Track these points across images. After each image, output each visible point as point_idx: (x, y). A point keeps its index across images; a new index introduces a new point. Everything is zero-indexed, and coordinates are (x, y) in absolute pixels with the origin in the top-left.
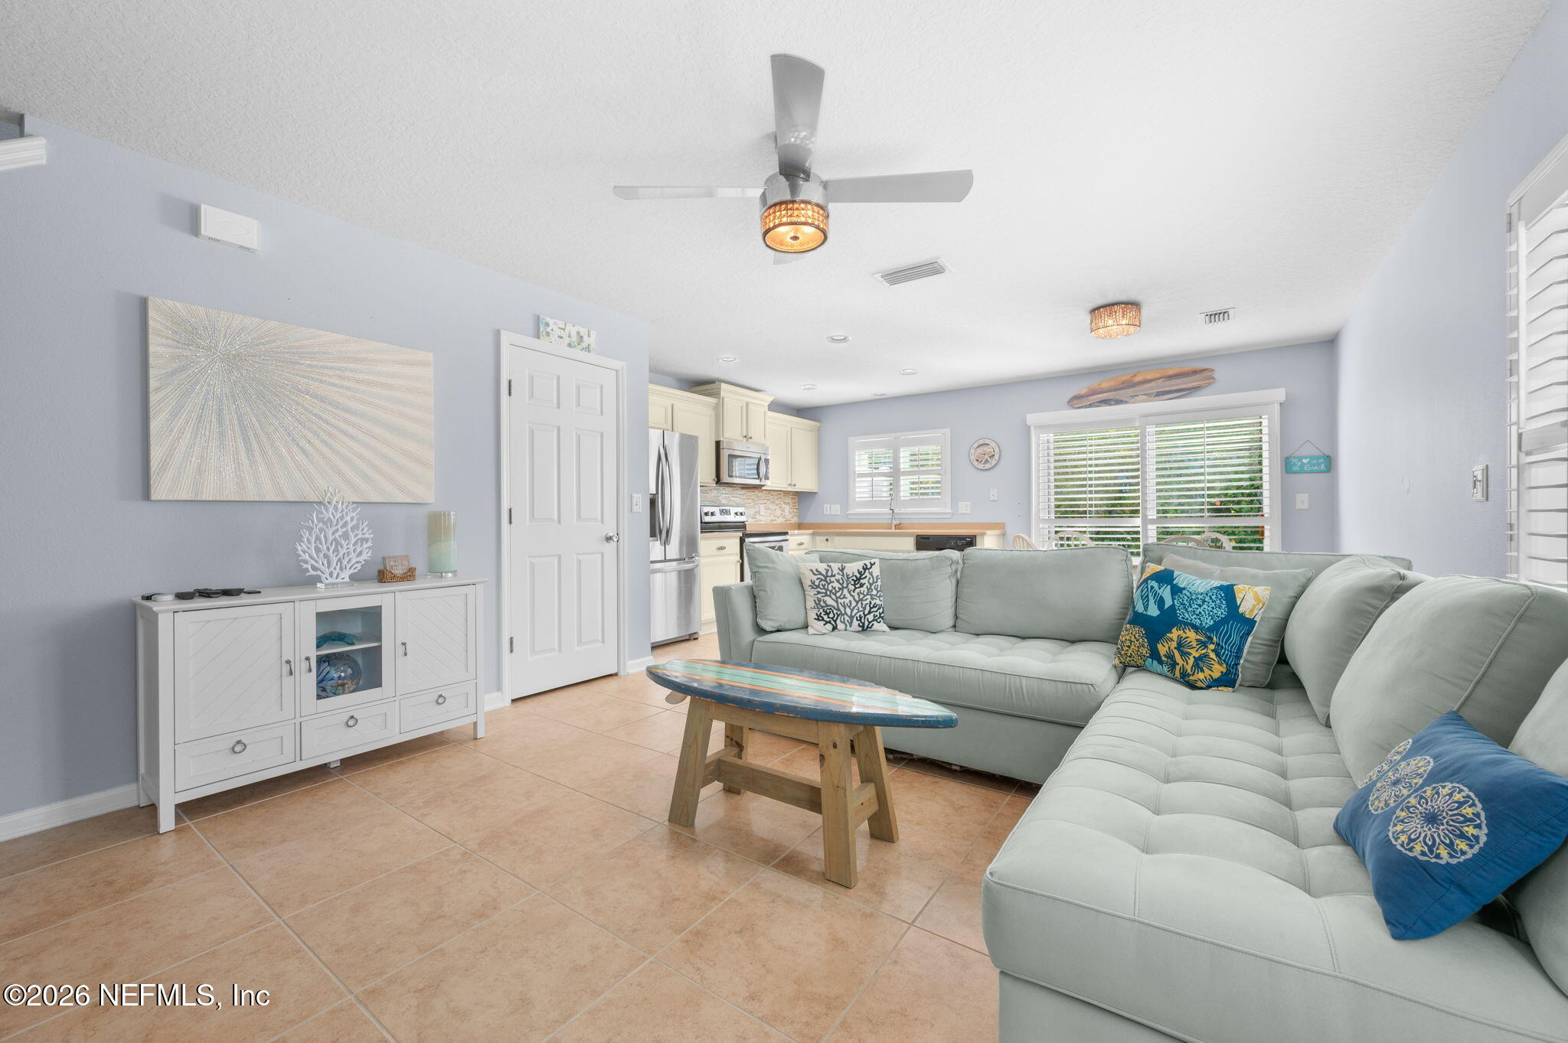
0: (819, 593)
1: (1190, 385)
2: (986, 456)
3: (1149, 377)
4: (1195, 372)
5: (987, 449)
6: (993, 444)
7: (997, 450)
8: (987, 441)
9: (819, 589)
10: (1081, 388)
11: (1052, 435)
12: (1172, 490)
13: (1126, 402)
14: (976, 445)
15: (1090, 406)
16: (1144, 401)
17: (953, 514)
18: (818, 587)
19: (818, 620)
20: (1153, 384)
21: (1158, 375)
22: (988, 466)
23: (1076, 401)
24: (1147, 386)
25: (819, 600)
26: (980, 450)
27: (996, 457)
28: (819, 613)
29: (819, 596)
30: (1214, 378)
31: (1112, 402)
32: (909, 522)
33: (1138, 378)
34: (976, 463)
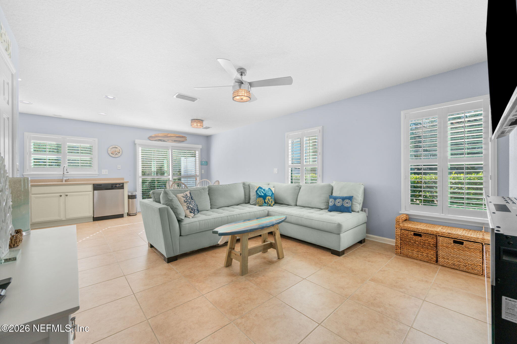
0: (187, 204)
1: (182, 140)
2: (116, 152)
3: (172, 135)
4: (183, 137)
5: (117, 150)
6: (119, 148)
7: (121, 150)
8: (116, 147)
9: (187, 203)
10: (153, 134)
11: (141, 148)
12: (177, 168)
13: (166, 142)
14: (111, 147)
15: (156, 140)
16: (171, 142)
17: (99, 175)
18: (186, 202)
19: (191, 213)
20: (173, 138)
21: (174, 136)
22: (117, 156)
23: (150, 138)
24: (171, 138)
25: (188, 206)
26: (114, 149)
27: (121, 153)
28: (190, 211)
29: (188, 205)
30: (187, 140)
31: (162, 141)
32: (72, 178)
33: (169, 135)
34: (111, 154)
